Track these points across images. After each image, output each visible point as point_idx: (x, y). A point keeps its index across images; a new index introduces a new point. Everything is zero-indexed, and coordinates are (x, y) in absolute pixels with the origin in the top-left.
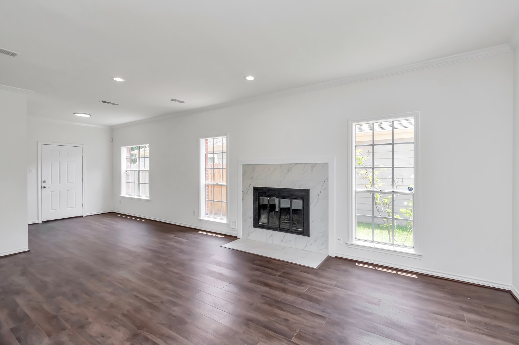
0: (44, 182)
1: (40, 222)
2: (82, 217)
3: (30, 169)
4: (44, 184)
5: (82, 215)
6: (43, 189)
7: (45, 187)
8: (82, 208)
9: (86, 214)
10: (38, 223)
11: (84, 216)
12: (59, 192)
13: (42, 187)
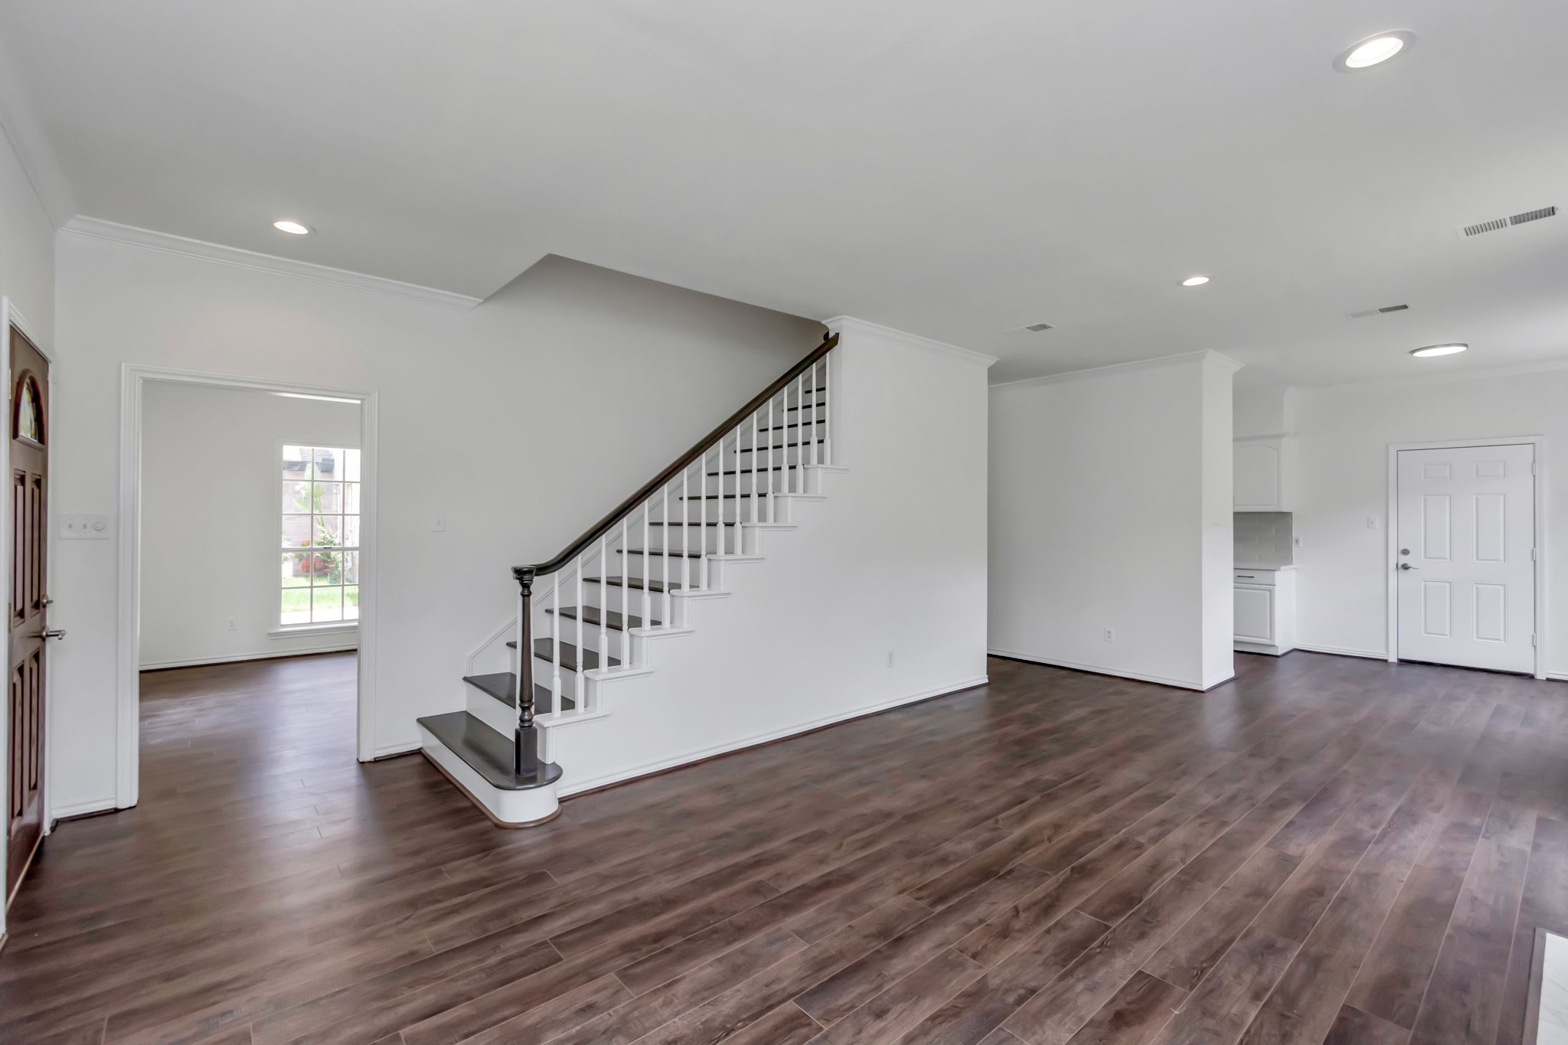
0: (1405, 552)
1: (1393, 659)
2: (1531, 677)
3: (1368, 519)
4: (1403, 560)
5: (1531, 672)
6: (1402, 572)
7: (1405, 567)
8: (1533, 648)
9: (1548, 673)
10: (1385, 661)
11: (1538, 678)
12: (1448, 585)
13: (1399, 565)
